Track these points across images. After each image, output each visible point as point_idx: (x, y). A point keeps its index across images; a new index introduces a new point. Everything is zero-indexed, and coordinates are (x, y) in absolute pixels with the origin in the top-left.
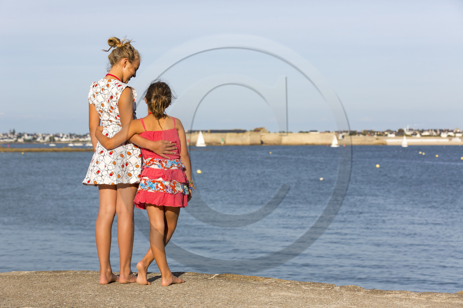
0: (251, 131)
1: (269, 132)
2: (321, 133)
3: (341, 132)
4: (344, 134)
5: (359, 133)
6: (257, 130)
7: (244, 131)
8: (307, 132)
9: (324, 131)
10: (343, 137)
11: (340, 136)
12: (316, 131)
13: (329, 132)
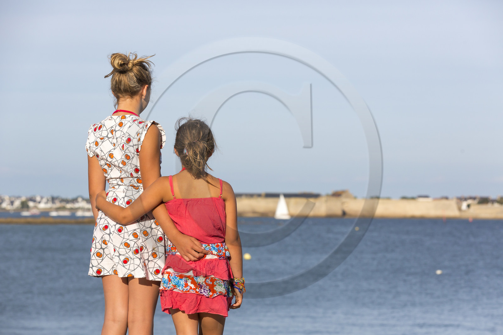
0: (328, 195)
1: (355, 198)
2: (435, 199)
3: (466, 199)
4: (470, 202)
5: (493, 201)
6: (337, 195)
7: (316, 196)
8: (413, 198)
9: (439, 196)
10: (469, 206)
11: (464, 205)
12: (426, 197)
13: (447, 198)
